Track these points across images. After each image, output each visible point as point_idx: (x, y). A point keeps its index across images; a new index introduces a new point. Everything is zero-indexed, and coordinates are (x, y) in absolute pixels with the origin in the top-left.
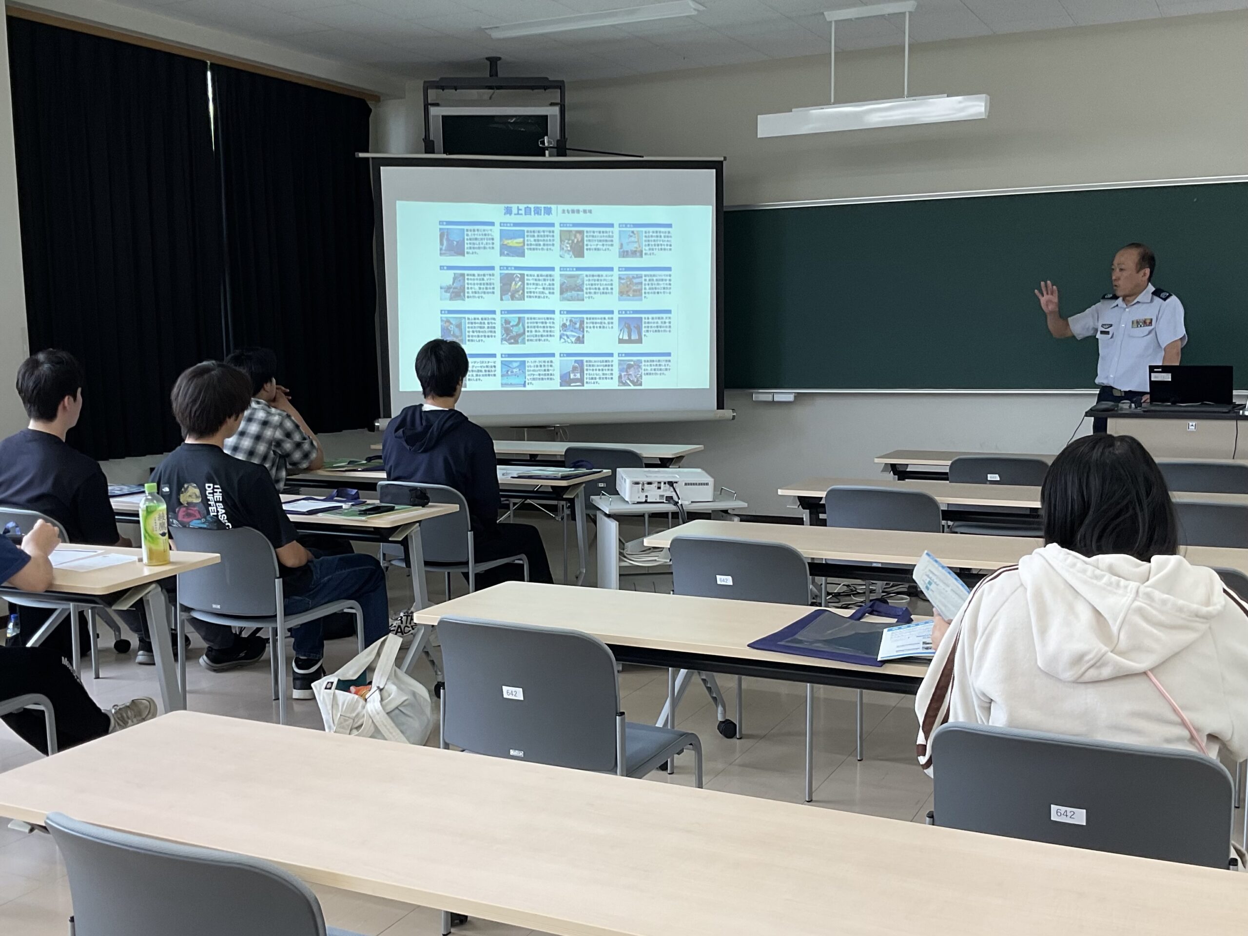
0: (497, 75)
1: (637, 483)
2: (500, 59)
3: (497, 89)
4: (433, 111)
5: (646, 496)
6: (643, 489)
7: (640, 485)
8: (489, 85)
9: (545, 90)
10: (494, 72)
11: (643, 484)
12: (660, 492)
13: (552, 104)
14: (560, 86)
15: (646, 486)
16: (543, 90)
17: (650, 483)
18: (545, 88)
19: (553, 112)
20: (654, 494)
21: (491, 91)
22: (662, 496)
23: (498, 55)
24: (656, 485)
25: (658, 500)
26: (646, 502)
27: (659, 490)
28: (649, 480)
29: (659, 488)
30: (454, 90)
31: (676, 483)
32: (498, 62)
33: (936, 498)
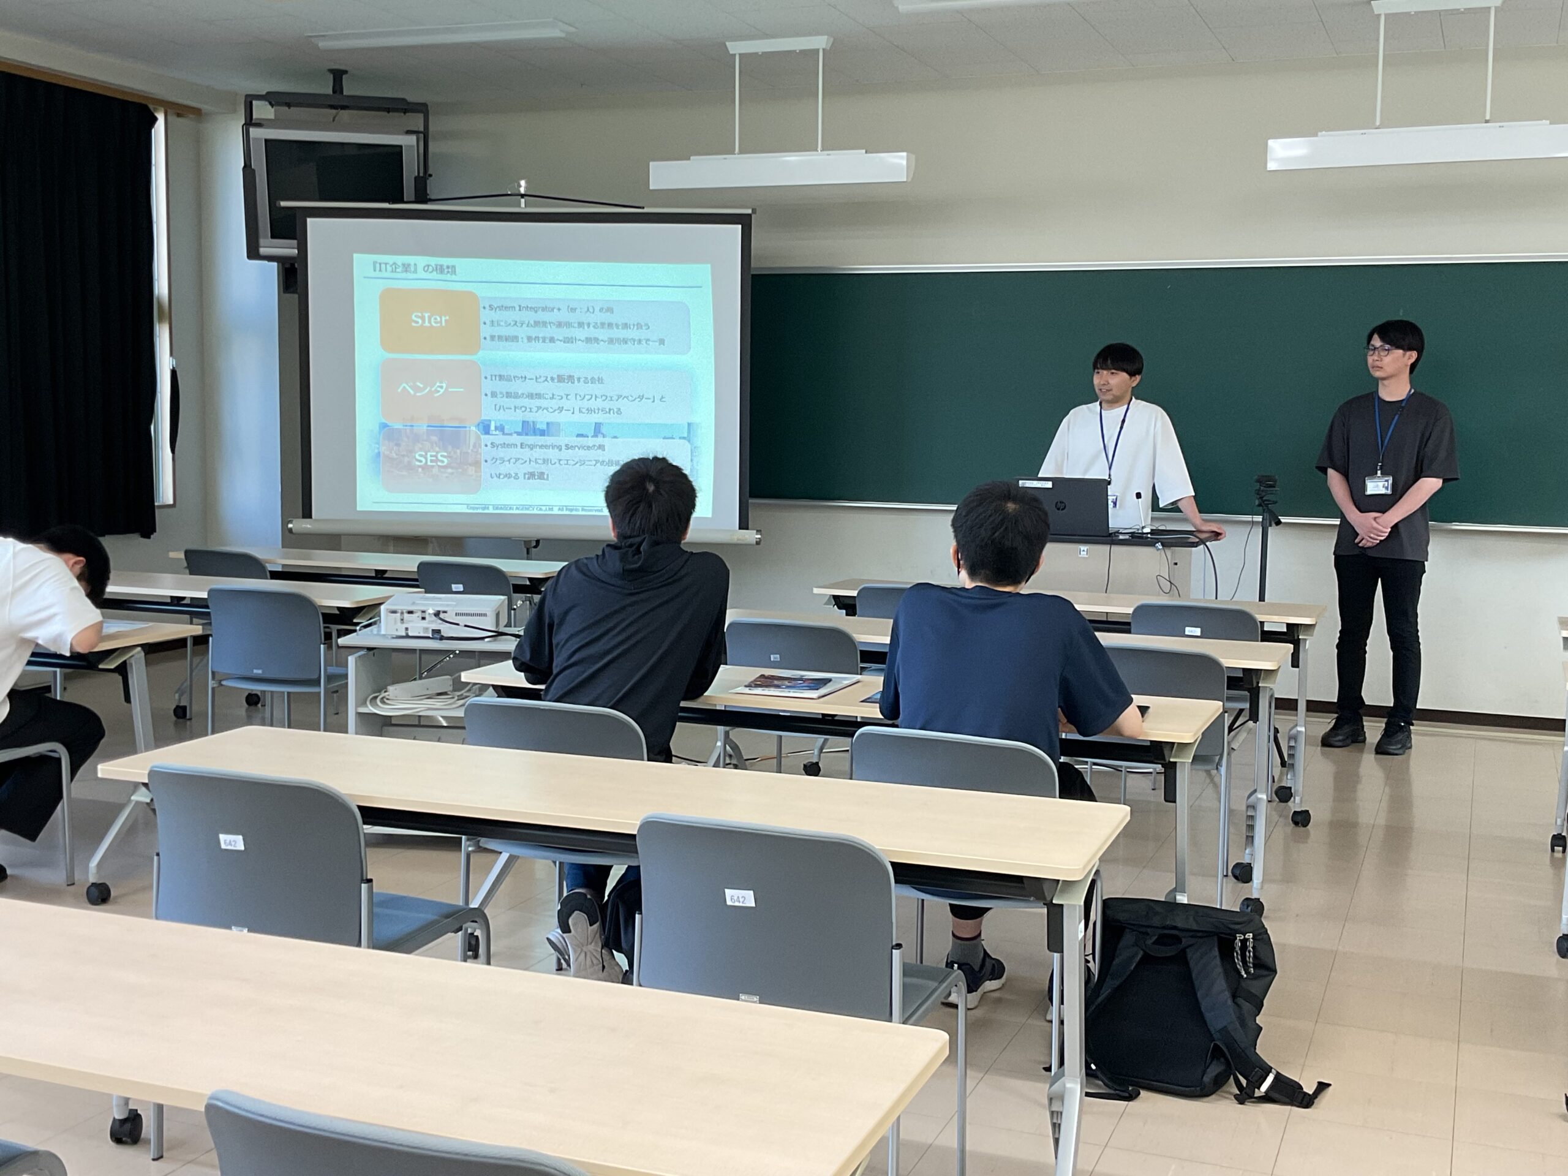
0: (342, 92)
1: (394, 612)
2: (345, 72)
3: (341, 109)
4: (254, 132)
5: (407, 629)
6: (402, 620)
7: (398, 615)
8: (332, 103)
9: (405, 113)
10: (338, 87)
11: (402, 613)
12: (424, 624)
13: (409, 132)
14: (422, 108)
15: (406, 615)
16: (402, 114)
17: (410, 612)
18: (405, 111)
19: (407, 141)
20: (417, 627)
21: (334, 111)
22: (426, 629)
23: (342, 67)
24: (420, 614)
25: (422, 634)
26: (407, 637)
27: (424, 621)
28: (411, 608)
29: (423, 618)
30: (287, 108)
31: (445, 612)
32: (344, 76)
33: (854, 635)
